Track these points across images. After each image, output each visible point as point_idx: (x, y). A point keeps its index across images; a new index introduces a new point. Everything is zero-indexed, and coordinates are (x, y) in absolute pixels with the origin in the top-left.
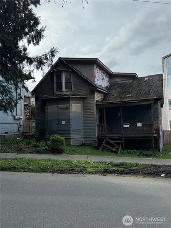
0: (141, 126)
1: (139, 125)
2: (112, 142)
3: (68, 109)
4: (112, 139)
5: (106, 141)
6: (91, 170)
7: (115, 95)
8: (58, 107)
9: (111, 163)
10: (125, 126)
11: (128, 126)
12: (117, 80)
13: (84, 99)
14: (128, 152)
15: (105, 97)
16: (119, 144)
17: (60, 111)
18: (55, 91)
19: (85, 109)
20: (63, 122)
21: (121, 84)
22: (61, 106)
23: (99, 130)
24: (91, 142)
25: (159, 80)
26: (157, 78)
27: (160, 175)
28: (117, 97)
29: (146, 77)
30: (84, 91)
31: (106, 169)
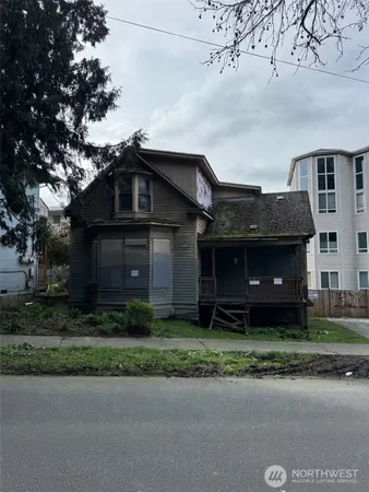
0: (280, 283)
1: (278, 281)
2: (228, 312)
3: (146, 247)
4: (227, 307)
5: (218, 310)
6: (229, 368)
7: (228, 224)
8: (124, 242)
9: (253, 354)
10: (251, 283)
11: (258, 283)
12: (225, 195)
13: (175, 230)
14: (261, 332)
15: (207, 226)
16: (240, 316)
17: (127, 250)
18: (117, 210)
19: (177, 248)
20: (135, 273)
21: (235, 204)
22: (129, 241)
23: (203, 290)
24: (187, 311)
25: (304, 202)
26: (299, 198)
27: (344, 373)
28: (232, 228)
29: (280, 194)
30: (175, 214)
31: (253, 367)
